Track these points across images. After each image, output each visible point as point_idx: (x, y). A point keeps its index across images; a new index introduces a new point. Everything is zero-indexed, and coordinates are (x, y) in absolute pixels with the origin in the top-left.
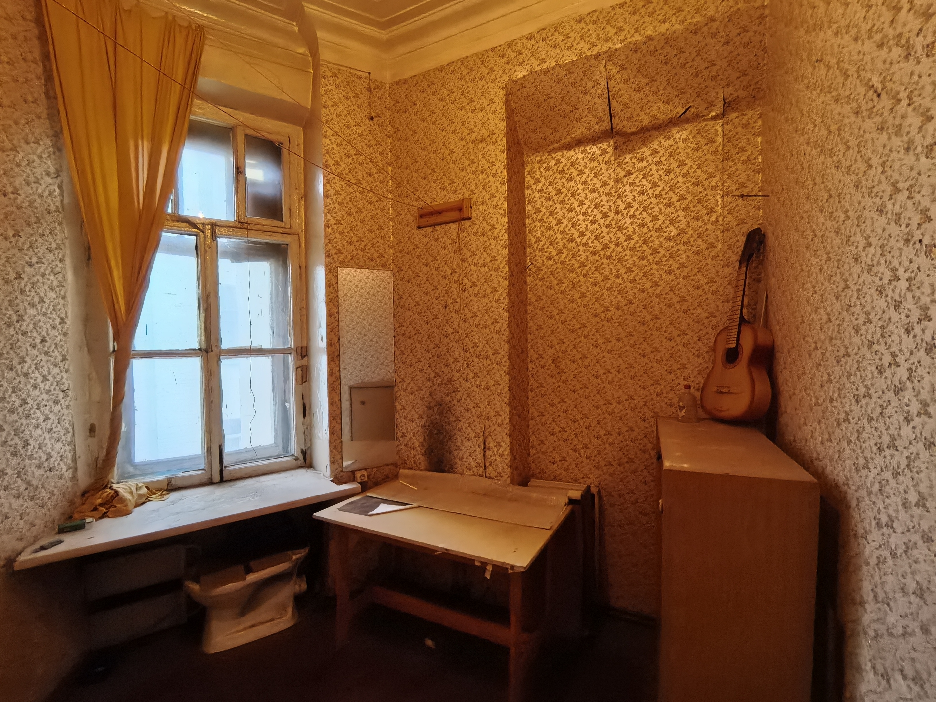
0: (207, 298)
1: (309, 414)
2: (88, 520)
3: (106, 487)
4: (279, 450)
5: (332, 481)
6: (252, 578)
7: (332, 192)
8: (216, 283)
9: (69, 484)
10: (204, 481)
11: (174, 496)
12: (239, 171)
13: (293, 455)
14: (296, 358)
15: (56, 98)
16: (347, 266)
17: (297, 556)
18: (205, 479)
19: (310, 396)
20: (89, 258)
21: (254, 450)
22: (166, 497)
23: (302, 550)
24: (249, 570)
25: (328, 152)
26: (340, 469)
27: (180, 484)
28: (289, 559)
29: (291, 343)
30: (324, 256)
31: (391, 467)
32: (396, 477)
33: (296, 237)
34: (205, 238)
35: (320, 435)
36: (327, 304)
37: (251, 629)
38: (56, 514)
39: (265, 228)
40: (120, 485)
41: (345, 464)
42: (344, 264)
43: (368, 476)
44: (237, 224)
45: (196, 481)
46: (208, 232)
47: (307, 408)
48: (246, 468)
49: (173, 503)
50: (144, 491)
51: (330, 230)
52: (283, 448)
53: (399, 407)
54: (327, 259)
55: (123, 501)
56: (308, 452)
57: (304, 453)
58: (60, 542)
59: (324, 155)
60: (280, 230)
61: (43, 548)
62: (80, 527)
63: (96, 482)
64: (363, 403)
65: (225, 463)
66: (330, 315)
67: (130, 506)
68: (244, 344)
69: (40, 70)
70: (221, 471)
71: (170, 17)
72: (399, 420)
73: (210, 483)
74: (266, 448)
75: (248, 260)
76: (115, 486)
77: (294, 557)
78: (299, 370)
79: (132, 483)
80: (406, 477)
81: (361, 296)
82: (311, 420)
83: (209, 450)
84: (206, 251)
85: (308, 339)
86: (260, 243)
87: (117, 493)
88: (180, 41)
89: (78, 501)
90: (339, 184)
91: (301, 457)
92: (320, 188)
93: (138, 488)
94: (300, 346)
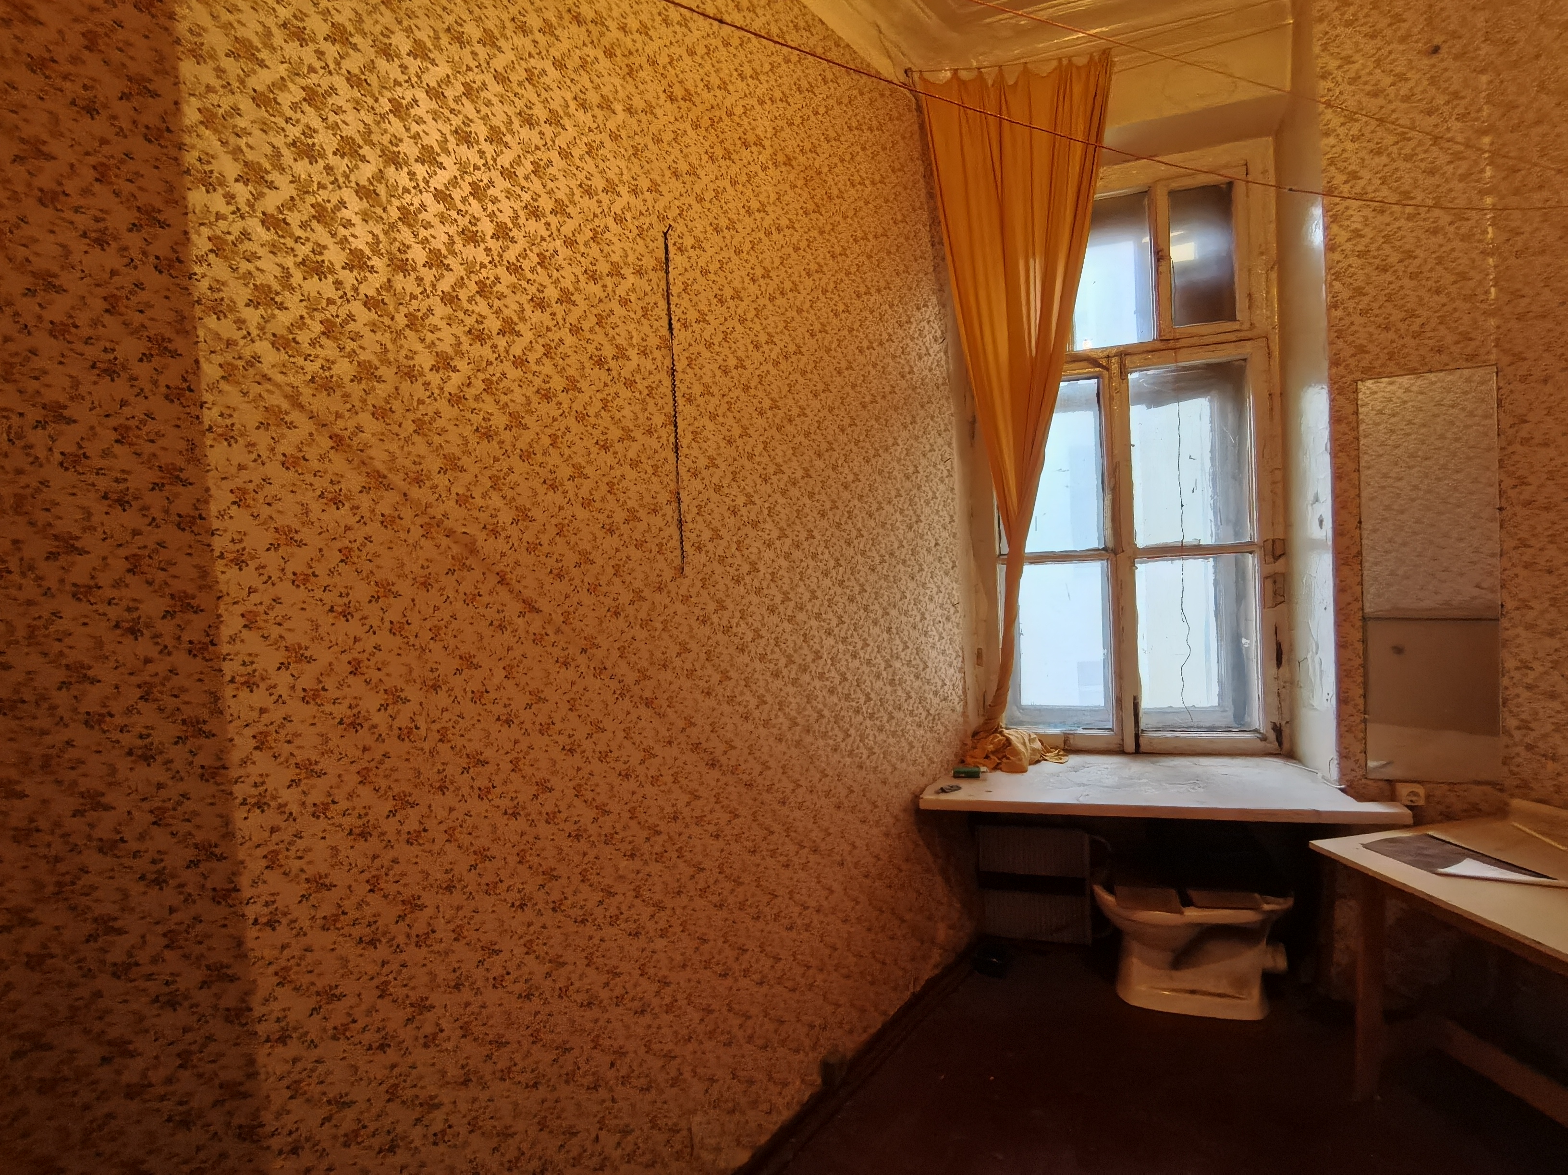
0: (1114, 471)
1: (1289, 661)
2: (983, 769)
3: (996, 731)
4: (1228, 718)
5: (1342, 790)
6: (1192, 914)
7: (1343, 236)
8: (1127, 446)
9: (961, 720)
10: (1112, 747)
11: (1073, 760)
12: (1161, 255)
13: (1256, 731)
14: (1264, 561)
15: (941, 243)
16: (1379, 376)
17: (1272, 905)
18: (1113, 745)
19: (1291, 628)
20: (973, 436)
21: (1188, 711)
22: (1064, 759)
23: (1281, 900)
24: (1188, 902)
25: (1332, 162)
26: (1360, 773)
27: (1081, 744)
28: (1255, 908)
29: (1251, 532)
30: (1325, 364)
31: (1487, 788)
32: (1501, 812)
33: (1262, 343)
34: (1110, 378)
35: (1315, 703)
36: (1334, 455)
37: (1187, 995)
38: (949, 754)
39: (1206, 340)
40: (1011, 732)
41: (1371, 764)
42: (1371, 373)
43: (1428, 797)
44: (1160, 345)
45: (1101, 745)
46: (1115, 367)
47: (1285, 648)
48: (1176, 738)
49: (1075, 770)
50: (1038, 745)
51: (1339, 313)
52: (1235, 716)
53: (1511, 663)
54: (1334, 370)
55: (1016, 753)
56: (1286, 731)
57: (1278, 730)
58: (959, 788)
59: (1324, 171)
60: (1232, 337)
61: (943, 791)
62: (974, 775)
63: (985, 723)
64: (1399, 650)
65: (1142, 726)
66: (1338, 476)
67: (1025, 762)
68: (1171, 538)
69: (925, 216)
70: (1137, 737)
71: (1065, 62)
72: (1512, 691)
73: (1120, 751)
74: (1204, 711)
75: (1178, 400)
76: (1006, 732)
77: (1266, 907)
78: (1269, 582)
79: (1023, 731)
80: (1531, 818)
81: (1392, 431)
82: (1292, 672)
83: (1119, 702)
84: (1111, 398)
85: (1288, 525)
86: (1194, 368)
87: (1008, 741)
88: (1077, 89)
89: (969, 742)
90: (1356, 215)
91: (1272, 736)
92: (1317, 236)
93: (1031, 740)
94: (1270, 537)
